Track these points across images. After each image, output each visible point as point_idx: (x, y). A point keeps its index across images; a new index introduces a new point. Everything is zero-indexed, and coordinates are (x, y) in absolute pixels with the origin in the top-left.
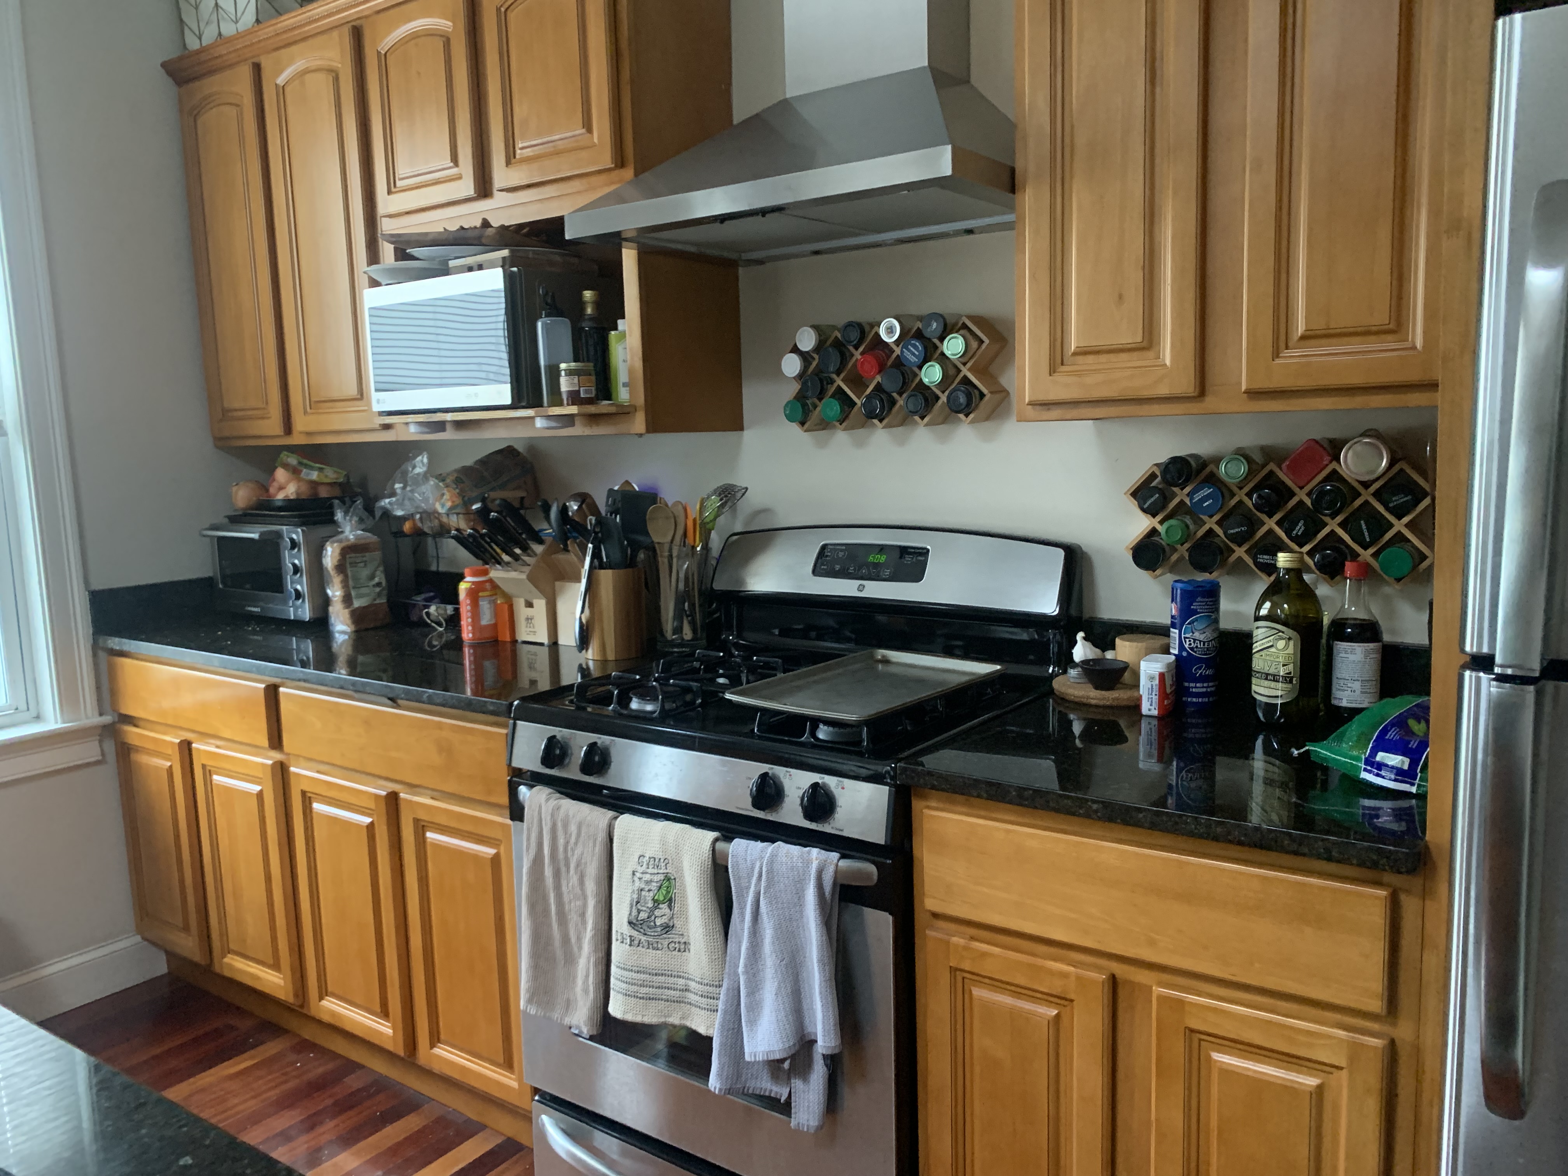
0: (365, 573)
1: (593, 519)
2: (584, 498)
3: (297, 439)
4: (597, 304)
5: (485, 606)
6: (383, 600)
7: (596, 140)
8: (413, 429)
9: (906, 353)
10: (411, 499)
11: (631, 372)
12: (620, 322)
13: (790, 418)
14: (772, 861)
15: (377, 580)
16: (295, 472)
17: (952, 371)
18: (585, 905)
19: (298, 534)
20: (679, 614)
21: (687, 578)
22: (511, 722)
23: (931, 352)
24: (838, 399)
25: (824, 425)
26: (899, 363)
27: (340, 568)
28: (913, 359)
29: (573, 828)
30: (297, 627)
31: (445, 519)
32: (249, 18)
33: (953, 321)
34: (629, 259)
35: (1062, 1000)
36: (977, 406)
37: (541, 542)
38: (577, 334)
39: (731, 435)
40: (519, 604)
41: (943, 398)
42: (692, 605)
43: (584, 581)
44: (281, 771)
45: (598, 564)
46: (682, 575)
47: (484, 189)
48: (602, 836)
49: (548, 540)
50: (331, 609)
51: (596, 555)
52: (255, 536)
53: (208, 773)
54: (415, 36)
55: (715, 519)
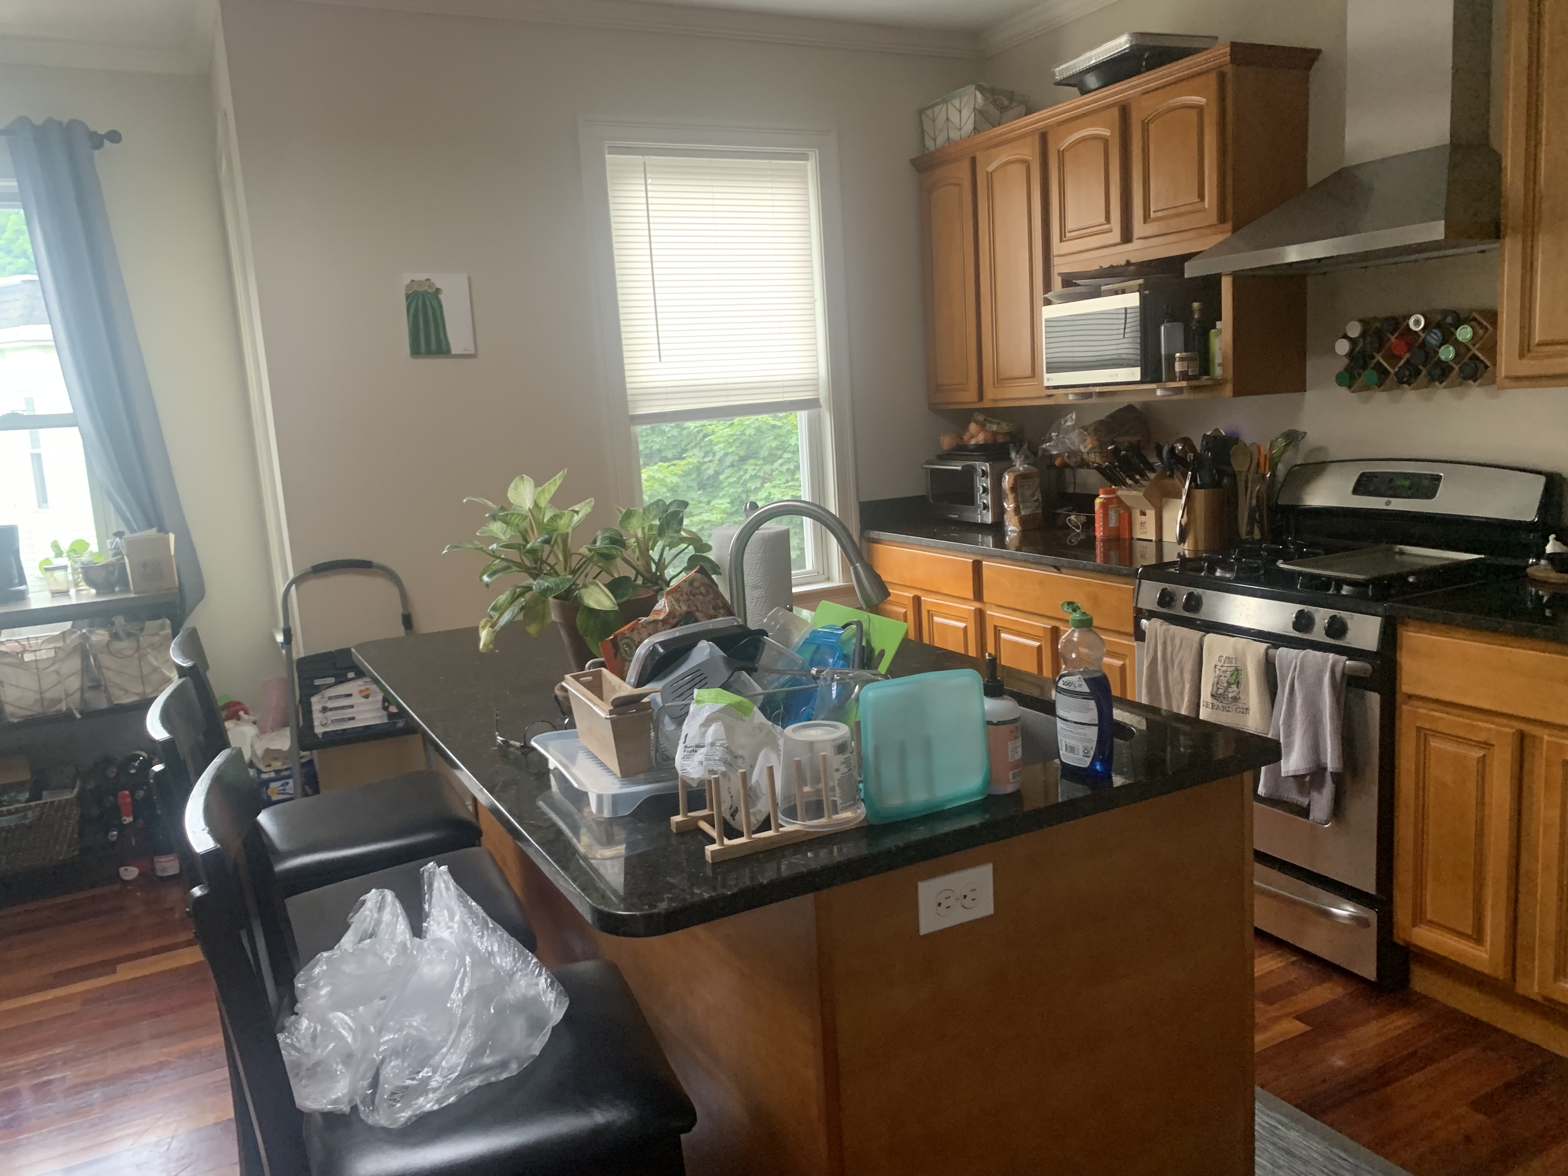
0: (1028, 493)
1: (1192, 455)
2: (1186, 441)
3: (987, 404)
4: (1202, 311)
5: (1113, 515)
6: (1039, 511)
7: (1206, 206)
8: (1071, 397)
9: (1429, 339)
10: (1063, 443)
11: (1224, 357)
12: (1218, 323)
13: (1340, 384)
14: (1302, 660)
15: (1036, 498)
16: (982, 425)
17: (1463, 351)
18: (1183, 688)
19: (986, 466)
20: (1252, 520)
21: (1258, 497)
22: (1137, 581)
23: (1448, 338)
24: (1377, 371)
25: (1367, 388)
26: (1424, 344)
27: (1013, 489)
28: (1434, 342)
29: (1177, 642)
30: (983, 528)
31: (1085, 456)
32: (969, 127)
33: (1466, 315)
34: (1226, 286)
35: (1486, 745)
36: (1481, 376)
37: (1153, 470)
38: (1187, 331)
39: (1296, 396)
40: (1136, 513)
41: (1457, 368)
42: (1261, 515)
43: (1184, 497)
44: (980, 615)
45: (1194, 485)
46: (1255, 494)
47: (1127, 237)
48: (1196, 646)
49: (1159, 470)
50: (1005, 516)
51: (1193, 479)
52: (959, 468)
53: (930, 615)
54: (1084, 140)
55: (1281, 456)
